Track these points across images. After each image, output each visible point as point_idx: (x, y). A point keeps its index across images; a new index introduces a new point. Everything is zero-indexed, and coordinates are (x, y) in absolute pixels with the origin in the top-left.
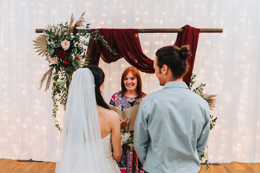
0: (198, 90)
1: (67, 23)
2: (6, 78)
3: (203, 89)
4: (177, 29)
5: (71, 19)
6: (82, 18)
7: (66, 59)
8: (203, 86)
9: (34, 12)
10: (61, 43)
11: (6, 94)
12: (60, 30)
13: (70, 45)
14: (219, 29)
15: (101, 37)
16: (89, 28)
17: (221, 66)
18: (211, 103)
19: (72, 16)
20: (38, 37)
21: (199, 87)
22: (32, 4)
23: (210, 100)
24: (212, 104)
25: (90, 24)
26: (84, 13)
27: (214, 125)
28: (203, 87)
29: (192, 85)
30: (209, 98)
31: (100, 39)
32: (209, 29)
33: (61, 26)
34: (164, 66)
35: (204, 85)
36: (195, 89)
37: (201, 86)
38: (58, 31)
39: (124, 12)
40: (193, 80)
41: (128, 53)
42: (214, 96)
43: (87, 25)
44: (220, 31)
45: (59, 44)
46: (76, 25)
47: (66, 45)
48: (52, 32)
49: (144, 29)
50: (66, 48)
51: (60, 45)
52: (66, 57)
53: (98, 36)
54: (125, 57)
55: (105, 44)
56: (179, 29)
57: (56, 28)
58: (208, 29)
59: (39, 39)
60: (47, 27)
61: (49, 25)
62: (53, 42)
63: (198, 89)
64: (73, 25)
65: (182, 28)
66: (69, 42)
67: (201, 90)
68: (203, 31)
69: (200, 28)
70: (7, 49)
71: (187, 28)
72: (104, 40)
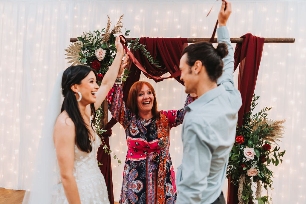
0: (262, 116)
1: (103, 29)
2: (42, 100)
3: (267, 114)
4: (236, 38)
5: (108, 24)
6: (120, 22)
7: (100, 71)
8: (268, 110)
9: (77, 26)
10: (95, 52)
11: (41, 118)
12: (95, 38)
13: (105, 54)
14: (289, 39)
15: (142, 46)
16: (128, 35)
17: (298, 94)
18: (277, 131)
19: (109, 21)
20: (71, 46)
21: (263, 111)
22: (76, 17)
23: (276, 127)
24: (278, 133)
25: (130, 31)
26: (122, 16)
27: (282, 161)
28: (267, 112)
29: (253, 109)
30: (274, 124)
31: (141, 48)
32: (277, 39)
33: (97, 33)
34: (197, 63)
35: (270, 109)
36: (258, 114)
37: (266, 110)
38: (93, 38)
39: (179, 27)
40: (255, 103)
41: (174, 67)
42: (282, 122)
43: (127, 32)
44: (292, 41)
45: (93, 52)
46: (114, 32)
47: (100, 54)
48: (86, 39)
49: (195, 38)
50: (101, 58)
51: (94, 54)
52: (101, 69)
53: (139, 44)
54: (171, 71)
55: (146, 54)
56: (238, 39)
57: (91, 35)
58: (275, 38)
59: (72, 48)
60: (82, 34)
61: (85, 33)
62: (87, 51)
63: (262, 114)
64: (110, 31)
65: (242, 37)
66: (104, 52)
67: (265, 116)
68: (268, 40)
69: (264, 37)
70: (45, 67)
71: (248, 38)
72: (145, 50)
